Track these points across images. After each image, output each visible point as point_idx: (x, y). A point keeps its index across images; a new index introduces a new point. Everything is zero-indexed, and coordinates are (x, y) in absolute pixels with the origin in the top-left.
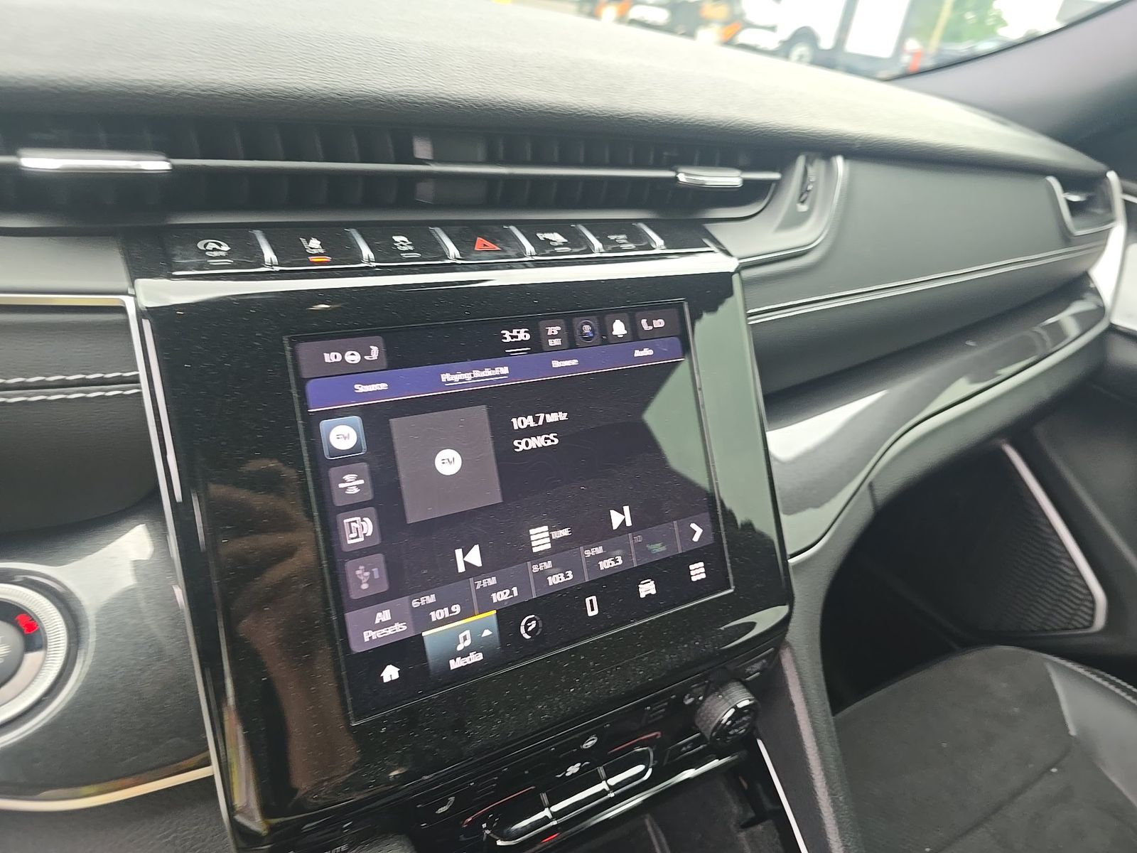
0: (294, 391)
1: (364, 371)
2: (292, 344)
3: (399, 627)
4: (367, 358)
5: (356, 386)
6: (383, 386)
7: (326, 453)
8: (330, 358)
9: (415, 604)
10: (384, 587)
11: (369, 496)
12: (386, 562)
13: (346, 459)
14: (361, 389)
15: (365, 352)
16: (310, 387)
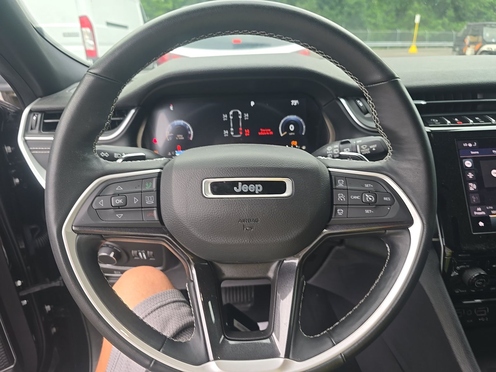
0: (457, 151)
1: (473, 149)
2: (457, 141)
3: (484, 213)
4: (474, 145)
5: (471, 152)
6: (478, 152)
7: (464, 167)
8: (465, 145)
9: (487, 208)
10: (479, 202)
11: (475, 179)
12: (479, 195)
13: (469, 170)
14: (472, 153)
15: (473, 144)
16: (461, 151)
